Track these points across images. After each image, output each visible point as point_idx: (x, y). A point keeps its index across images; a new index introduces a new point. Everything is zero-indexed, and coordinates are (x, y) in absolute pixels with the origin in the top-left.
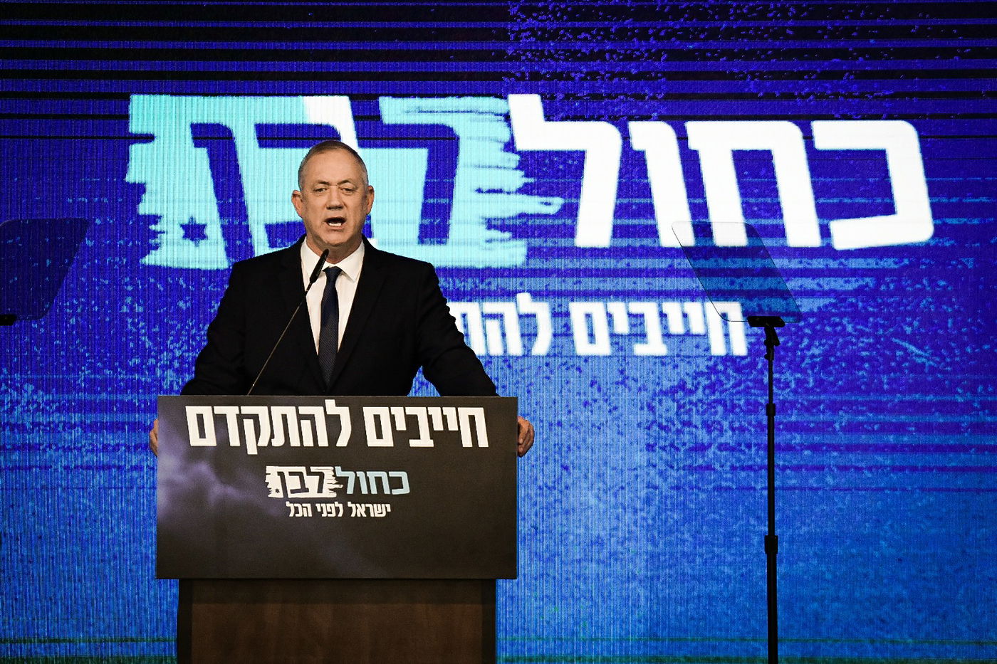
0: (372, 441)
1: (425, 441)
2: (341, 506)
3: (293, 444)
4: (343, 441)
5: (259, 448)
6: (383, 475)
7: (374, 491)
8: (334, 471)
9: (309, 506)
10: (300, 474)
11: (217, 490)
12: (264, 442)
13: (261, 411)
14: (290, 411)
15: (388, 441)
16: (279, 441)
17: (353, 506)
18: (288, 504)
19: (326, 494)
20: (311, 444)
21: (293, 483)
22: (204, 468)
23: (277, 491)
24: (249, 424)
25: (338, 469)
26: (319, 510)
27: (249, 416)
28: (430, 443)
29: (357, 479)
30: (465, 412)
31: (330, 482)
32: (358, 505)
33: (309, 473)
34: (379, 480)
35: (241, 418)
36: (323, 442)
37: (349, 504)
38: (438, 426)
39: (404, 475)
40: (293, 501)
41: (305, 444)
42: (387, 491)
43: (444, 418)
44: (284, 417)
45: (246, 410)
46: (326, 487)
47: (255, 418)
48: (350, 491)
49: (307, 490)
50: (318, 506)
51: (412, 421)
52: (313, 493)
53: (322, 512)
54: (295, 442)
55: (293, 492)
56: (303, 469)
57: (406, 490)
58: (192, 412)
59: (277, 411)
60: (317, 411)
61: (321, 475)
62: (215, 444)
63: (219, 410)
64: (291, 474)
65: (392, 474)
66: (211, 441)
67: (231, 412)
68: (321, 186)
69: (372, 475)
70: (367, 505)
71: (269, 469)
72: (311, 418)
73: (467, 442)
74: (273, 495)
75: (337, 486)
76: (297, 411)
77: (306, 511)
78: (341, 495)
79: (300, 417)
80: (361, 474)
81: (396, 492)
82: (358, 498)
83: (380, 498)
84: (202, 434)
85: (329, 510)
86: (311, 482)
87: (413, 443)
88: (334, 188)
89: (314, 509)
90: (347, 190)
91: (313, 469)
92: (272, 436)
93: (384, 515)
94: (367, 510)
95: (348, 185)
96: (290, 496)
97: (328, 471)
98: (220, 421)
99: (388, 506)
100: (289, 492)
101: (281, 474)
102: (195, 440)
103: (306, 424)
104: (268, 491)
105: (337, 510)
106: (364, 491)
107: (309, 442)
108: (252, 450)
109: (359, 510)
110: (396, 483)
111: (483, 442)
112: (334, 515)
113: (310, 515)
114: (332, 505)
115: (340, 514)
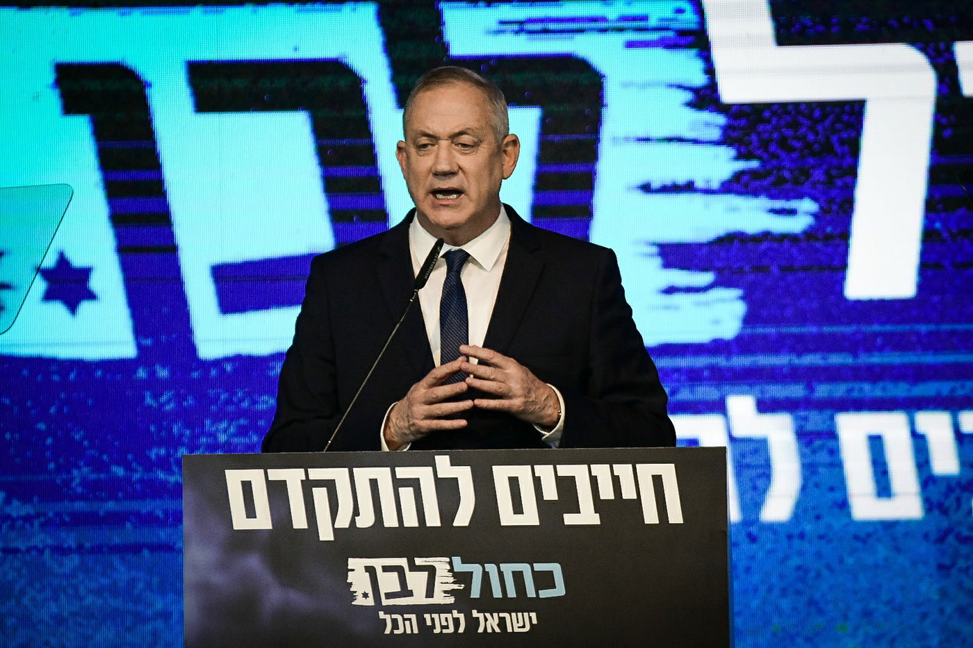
0: (507, 517)
1: (587, 516)
2: (462, 617)
3: (387, 524)
4: (463, 518)
5: (336, 531)
6: (525, 568)
7: (512, 593)
8: (451, 563)
9: (413, 617)
10: (399, 570)
11: (275, 596)
12: (343, 521)
13: (339, 475)
14: (383, 475)
15: (530, 517)
16: (366, 520)
17: (481, 616)
18: (382, 615)
19: (439, 598)
20: (415, 524)
21: (389, 582)
22: (254, 563)
23: (365, 595)
24: (320, 495)
25: (457, 560)
26: (429, 623)
27: (319, 483)
28: (595, 519)
29: (486, 576)
30: (647, 471)
31: (444, 580)
32: (488, 615)
33: (414, 568)
34: (518, 576)
35: (308, 486)
36: (433, 519)
37: (475, 614)
38: (607, 493)
39: (556, 568)
40: (390, 610)
41: (406, 524)
42: (531, 593)
43: (616, 481)
44: (374, 483)
45: (316, 474)
46: (439, 588)
47: (330, 485)
48: (475, 593)
49: (410, 594)
50: (427, 616)
51: (567, 486)
52: (419, 598)
53: (433, 626)
54: (390, 521)
55: (389, 596)
56: (403, 562)
57: (560, 590)
58: (234, 478)
59: (363, 475)
60: (423, 474)
61: (431, 571)
62: (270, 527)
63: (276, 474)
64: (386, 569)
65: (539, 567)
66: (263, 521)
67: (293, 477)
68: (424, 140)
69: (508, 568)
70: (502, 615)
71: (353, 563)
72: (415, 484)
73: (651, 516)
74: (360, 601)
75: (456, 587)
76: (393, 473)
77: (409, 625)
78: (462, 600)
79: (398, 483)
80: (491, 568)
81: (544, 594)
82: (488, 603)
83: (521, 604)
84: (251, 512)
85: (444, 623)
86: (417, 581)
87: (570, 519)
88: (444, 143)
89: (421, 621)
90: (464, 145)
91: (419, 561)
92: (356, 512)
93: (527, 629)
94: (502, 622)
95: (465, 139)
96: (385, 602)
97: (441, 564)
98: (277, 491)
99: (533, 615)
100: (383, 597)
101: (371, 570)
102: (240, 521)
103: (407, 494)
104: (352, 596)
105: (456, 621)
106: (497, 593)
107: (411, 521)
108: (326, 534)
109: (489, 623)
110: (544, 580)
111: (676, 515)
112: (451, 630)
113: (416, 631)
114: (449, 616)
115: (461, 630)
